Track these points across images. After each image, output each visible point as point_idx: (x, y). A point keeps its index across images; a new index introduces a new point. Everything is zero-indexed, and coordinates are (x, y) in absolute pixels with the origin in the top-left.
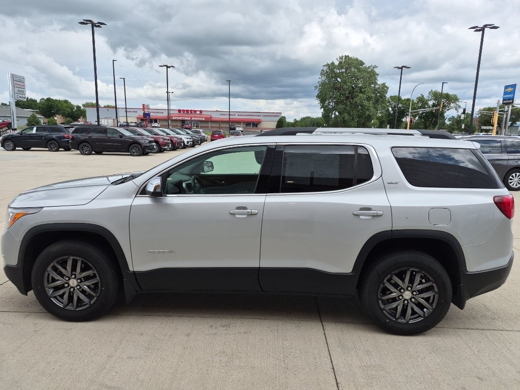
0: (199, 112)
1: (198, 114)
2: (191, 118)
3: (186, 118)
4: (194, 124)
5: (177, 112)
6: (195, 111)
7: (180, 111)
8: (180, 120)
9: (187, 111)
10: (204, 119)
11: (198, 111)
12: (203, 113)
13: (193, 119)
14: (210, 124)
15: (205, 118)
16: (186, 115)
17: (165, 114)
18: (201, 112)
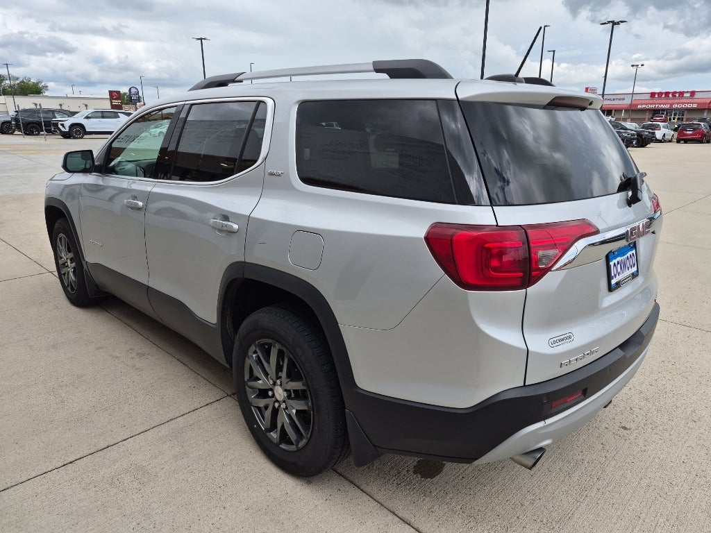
0: (688, 95)
1: (687, 98)
2: (672, 105)
3: (663, 106)
4: (675, 115)
5: (648, 97)
6: (681, 94)
7: (653, 95)
8: (649, 110)
9: (667, 94)
10: (695, 106)
11: (688, 92)
12: (697, 96)
13: (675, 106)
14: (705, 114)
15: (698, 104)
16: (664, 101)
17: (627, 101)
18: (693, 93)
